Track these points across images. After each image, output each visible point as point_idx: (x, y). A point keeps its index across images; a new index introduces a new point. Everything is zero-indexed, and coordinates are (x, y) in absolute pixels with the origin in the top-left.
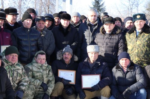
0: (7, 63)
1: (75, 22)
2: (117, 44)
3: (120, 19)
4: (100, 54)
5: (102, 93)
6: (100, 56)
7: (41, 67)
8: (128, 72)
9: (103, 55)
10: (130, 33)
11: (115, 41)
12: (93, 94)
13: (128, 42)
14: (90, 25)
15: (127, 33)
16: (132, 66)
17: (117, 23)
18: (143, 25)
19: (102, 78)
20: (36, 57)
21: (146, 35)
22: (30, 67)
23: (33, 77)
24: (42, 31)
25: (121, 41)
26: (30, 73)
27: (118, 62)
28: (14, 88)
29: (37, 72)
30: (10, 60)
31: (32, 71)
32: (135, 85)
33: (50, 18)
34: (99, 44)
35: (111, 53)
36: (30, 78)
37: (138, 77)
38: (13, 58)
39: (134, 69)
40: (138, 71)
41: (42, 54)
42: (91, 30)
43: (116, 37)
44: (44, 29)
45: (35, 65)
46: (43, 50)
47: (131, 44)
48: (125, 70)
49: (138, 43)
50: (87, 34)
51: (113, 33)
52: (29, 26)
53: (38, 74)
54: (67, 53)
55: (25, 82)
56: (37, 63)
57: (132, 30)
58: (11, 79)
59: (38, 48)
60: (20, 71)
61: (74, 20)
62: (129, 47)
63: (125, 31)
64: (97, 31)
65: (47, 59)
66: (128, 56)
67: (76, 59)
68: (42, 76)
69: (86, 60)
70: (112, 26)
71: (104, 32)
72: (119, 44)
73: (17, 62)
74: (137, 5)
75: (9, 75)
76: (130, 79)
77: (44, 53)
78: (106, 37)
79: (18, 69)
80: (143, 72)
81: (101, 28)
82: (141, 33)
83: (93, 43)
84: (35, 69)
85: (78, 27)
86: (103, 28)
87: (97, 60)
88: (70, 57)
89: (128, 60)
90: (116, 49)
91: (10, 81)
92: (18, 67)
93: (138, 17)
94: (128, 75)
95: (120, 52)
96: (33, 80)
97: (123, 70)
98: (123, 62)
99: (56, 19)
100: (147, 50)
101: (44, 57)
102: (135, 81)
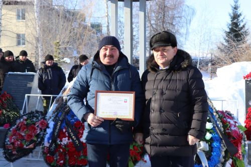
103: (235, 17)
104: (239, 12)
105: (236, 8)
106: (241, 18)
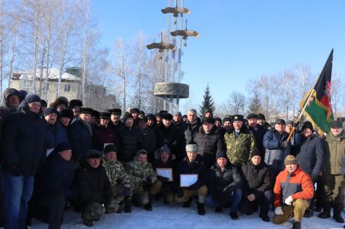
0: (106, 161)
1: (176, 120)
2: (216, 142)
3: (220, 120)
4: (199, 153)
5: (200, 193)
6: (198, 156)
7: (142, 165)
8: (225, 172)
9: (202, 154)
10: (229, 133)
11: (213, 141)
12: (192, 192)
13: (227, 142)
14: (189, 124)
15: (226, 133)
16: (228, 165)
17: (217, 123)
18: (241, 126)
19: (199, 177)
20: (138, 155)
21: (244, 135)
22: (131, 165)
23: (134, 174)
24: (144, 130)
25: (220, 140)
26: (131, 171)
27: (216, 161)
28: (113, 185)
29: (137, 170)
30: (109, 158)
31: (133, 168)
32: (233, 184)
33: (153, 117)
34: (199, 144)
35: (209, 152)
36: (131, 176)
37: (234, 176)
38: (111, 156)
39: (231, 169)
40: (234, 170)
41: (144, 153)
42: (190, 129)
43: (214, 137)
44: (146, 129)
45: (136, 162)
46: (144, 149)
47: (230, 144)
48: (223, 169)
49: (237, 143)
50: (187, 133)
51: (212, 132)
52: (131, 125)
53: (138, 172)
54: (165, 153)
55: (128, 179)
56: (138, 160)
57: (231, 130)
58: (109, 176)
59: (139, 146)
60: (119, 169)
61: (175, 118)
62: (229, 147)
63: (223, 131)
64: (196, 130)
65: (148, 158)
66: (225, 156)
67: (174, 157)
68: (142, 173)
69: (185, 159)
70: (211, 126)
71: (203, 132)
72: (218, 144)
73: (116, 160)
74: (243, 106)
75: (107, 173)
76: (227, 179)
77: (145, 151)
78: (204, 137)
79: (117, 167)
80: (240, 171)
81: (201, 127)
82: (239, 133)
83: (192, 142)
84: (136, 167)
85: (178, 125)
86: (202, 128)
87: (196, 160)
88: (168, 156)
89: (225, 160)
90: (214, 148)
91: (108, 178)
92: (116, 165)
93: (236, 118)
94: (225, 175)
95: (218, 151)
96: (134, 177)
97: (220, 170)
98: (220, 162)
99: (158, 119)
100: (245, 150)
101: (145, 156)
102: (232, 180)
103: (207, 98)
104: (209, 95)
105: (207, 93)
106: (210, 99)
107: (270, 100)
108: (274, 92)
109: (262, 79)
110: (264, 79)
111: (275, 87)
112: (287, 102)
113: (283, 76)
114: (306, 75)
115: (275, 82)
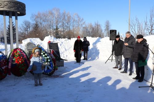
107: (42, 24)
108: (44, 21)
109: (38, 14)
110: (39, 14)
111: (44, 18)
112: (50, 25)
113: (48, 13)
114: (58, 13)
115: (44, 16)
